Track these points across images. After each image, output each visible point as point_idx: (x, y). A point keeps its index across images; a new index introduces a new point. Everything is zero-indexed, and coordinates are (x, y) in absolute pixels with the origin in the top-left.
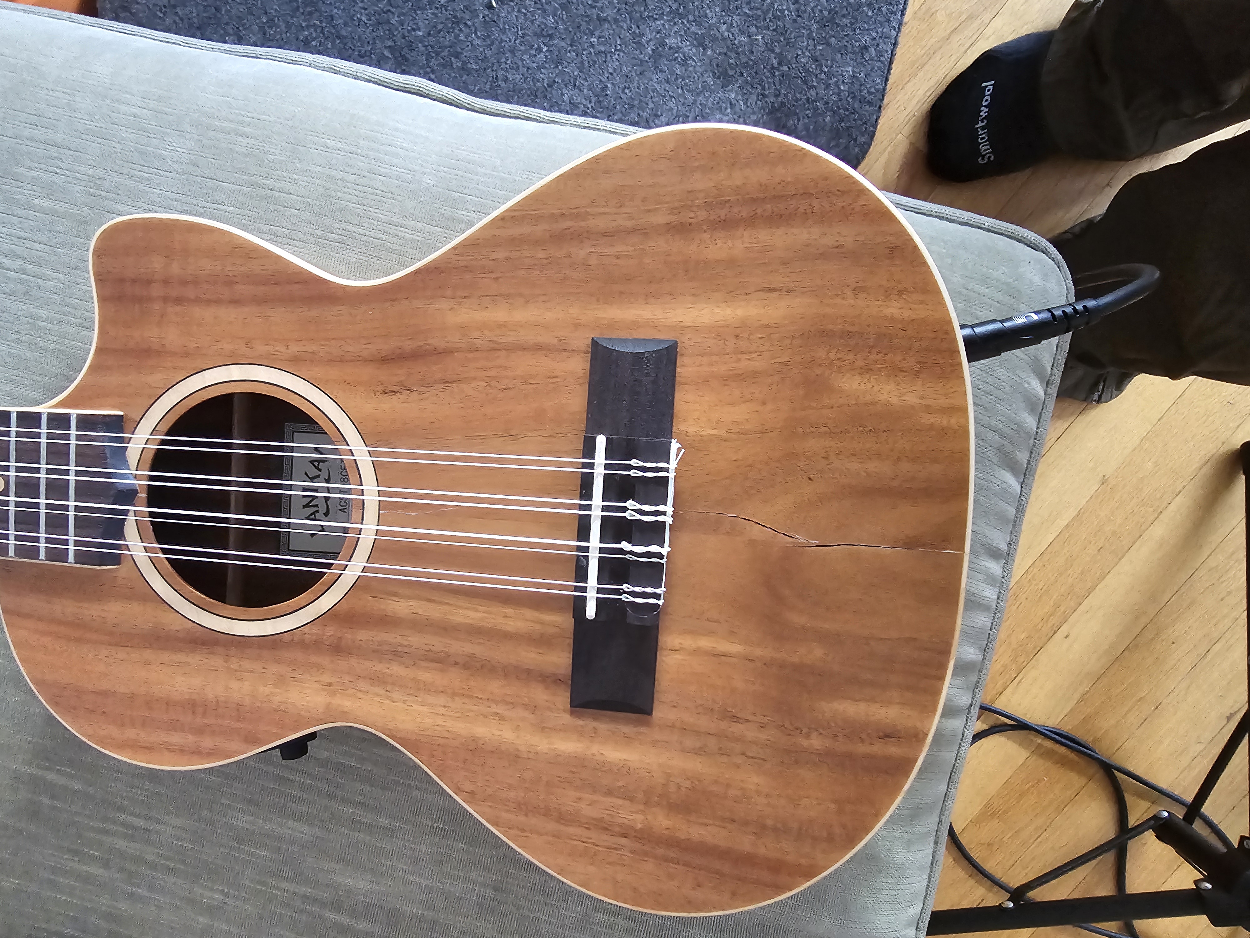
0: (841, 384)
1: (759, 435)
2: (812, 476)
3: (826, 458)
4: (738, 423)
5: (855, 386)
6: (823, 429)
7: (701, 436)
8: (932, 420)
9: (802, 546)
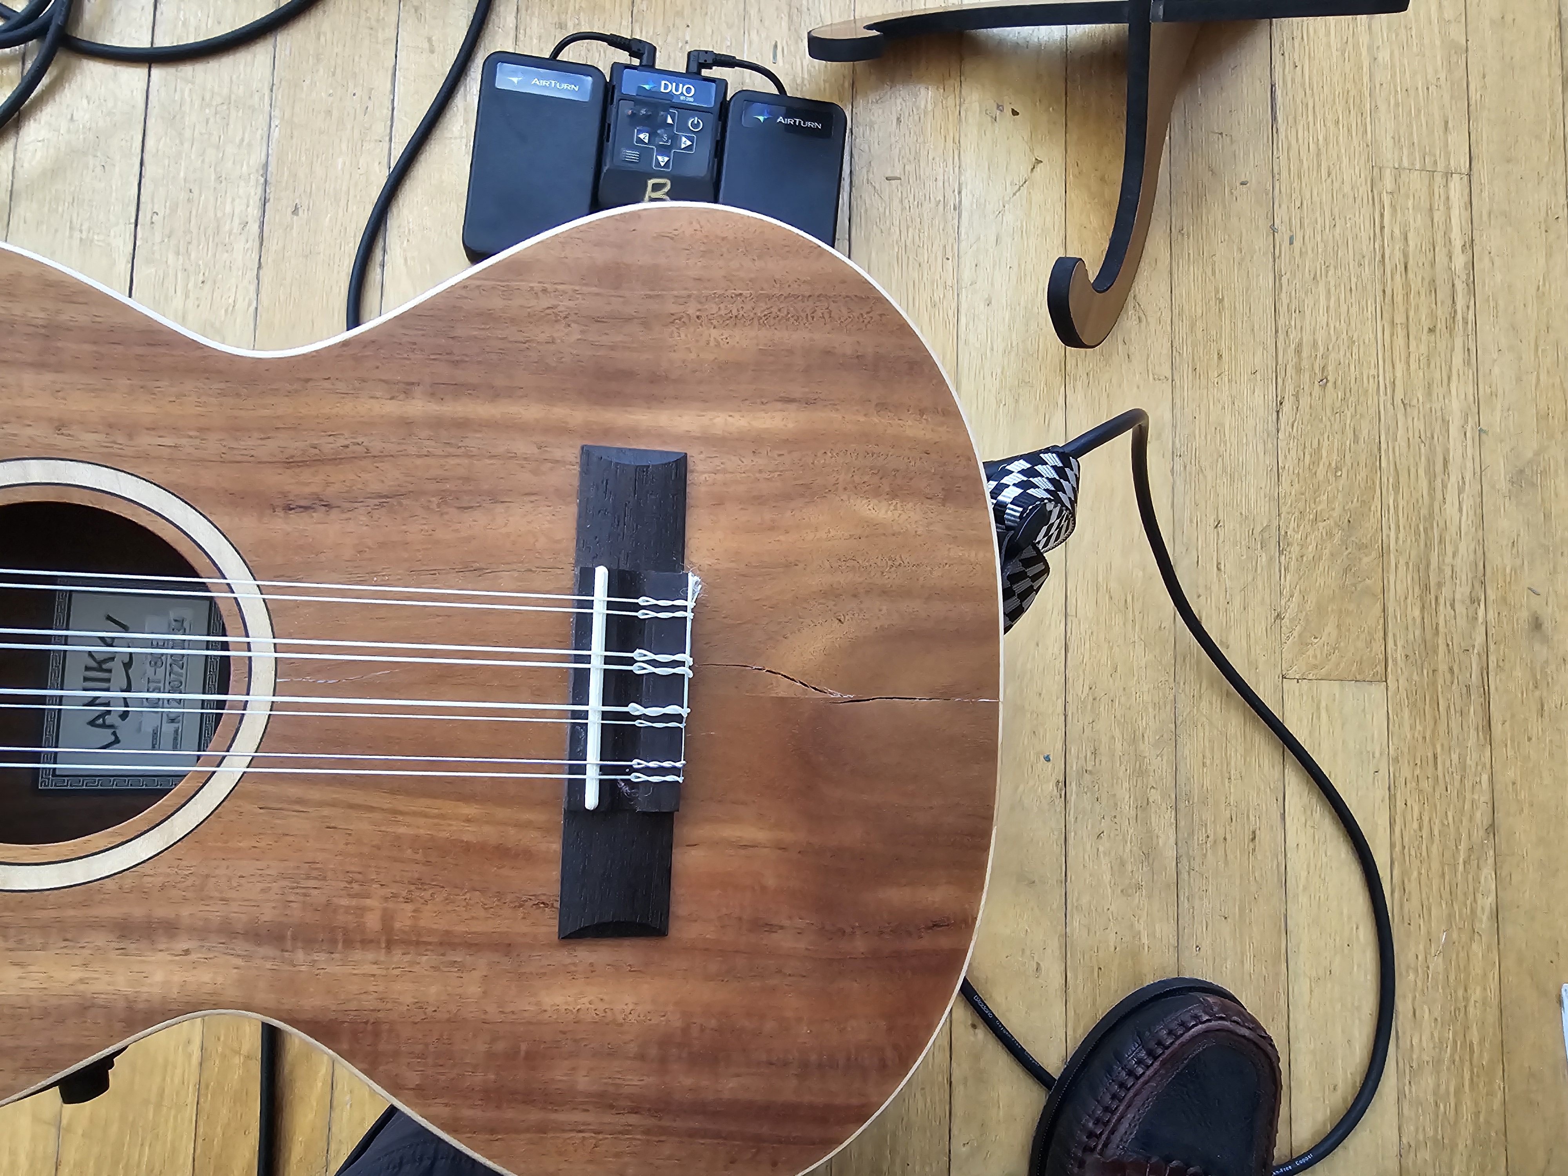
2: (842, 618)
3: (855, 596)
4: (759, 555)
5: (882, 514)
6: (851, 563)
8: (960, 553)
9: (835, 702)
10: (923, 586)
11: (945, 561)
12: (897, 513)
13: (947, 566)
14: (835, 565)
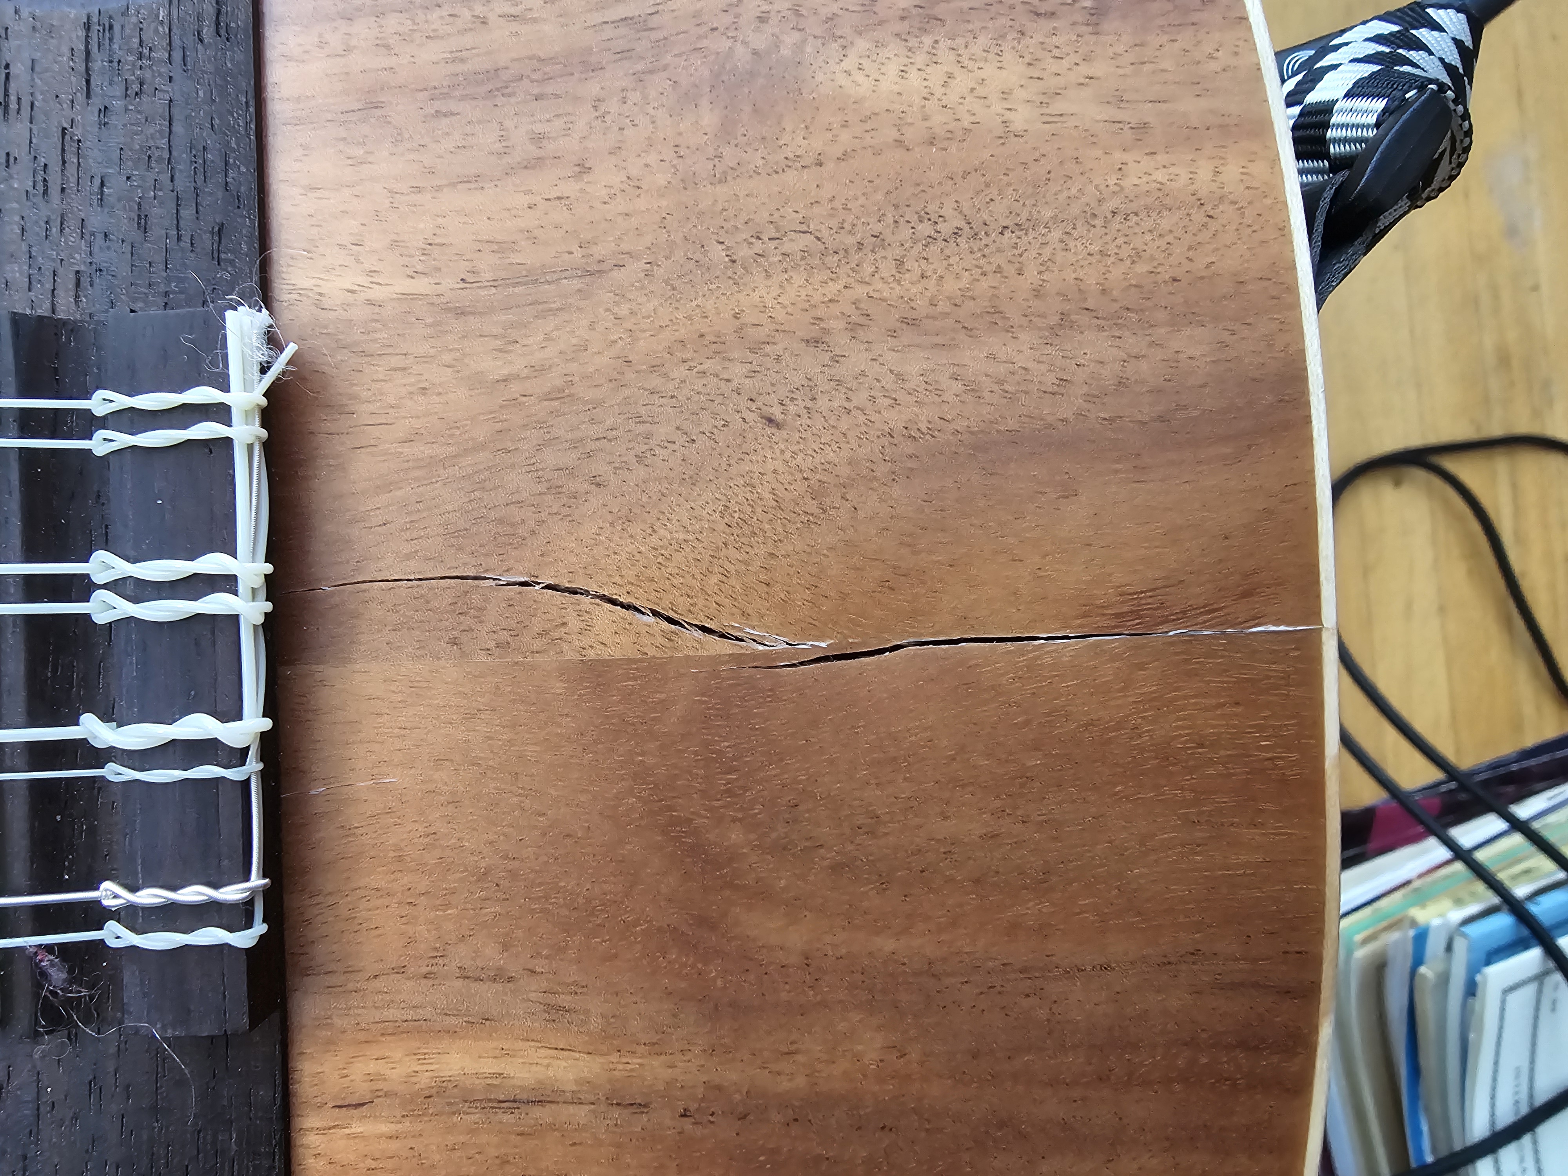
0: (842, 79)
1: (577, 284)
2: (776, 412)
3: (815, 342)
4: (501, 247)
5: (889, 82)
6: (796, 244)
7: (371, 303)
8: (1160, 176)
9: (769, 664)
10: (1038, 293)
11: (1112, 204)
12: (936, 75)
13: (1118, 218)
14: (743, 252)
